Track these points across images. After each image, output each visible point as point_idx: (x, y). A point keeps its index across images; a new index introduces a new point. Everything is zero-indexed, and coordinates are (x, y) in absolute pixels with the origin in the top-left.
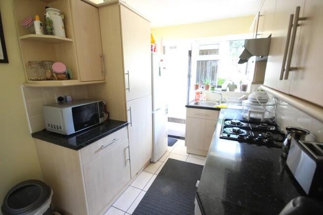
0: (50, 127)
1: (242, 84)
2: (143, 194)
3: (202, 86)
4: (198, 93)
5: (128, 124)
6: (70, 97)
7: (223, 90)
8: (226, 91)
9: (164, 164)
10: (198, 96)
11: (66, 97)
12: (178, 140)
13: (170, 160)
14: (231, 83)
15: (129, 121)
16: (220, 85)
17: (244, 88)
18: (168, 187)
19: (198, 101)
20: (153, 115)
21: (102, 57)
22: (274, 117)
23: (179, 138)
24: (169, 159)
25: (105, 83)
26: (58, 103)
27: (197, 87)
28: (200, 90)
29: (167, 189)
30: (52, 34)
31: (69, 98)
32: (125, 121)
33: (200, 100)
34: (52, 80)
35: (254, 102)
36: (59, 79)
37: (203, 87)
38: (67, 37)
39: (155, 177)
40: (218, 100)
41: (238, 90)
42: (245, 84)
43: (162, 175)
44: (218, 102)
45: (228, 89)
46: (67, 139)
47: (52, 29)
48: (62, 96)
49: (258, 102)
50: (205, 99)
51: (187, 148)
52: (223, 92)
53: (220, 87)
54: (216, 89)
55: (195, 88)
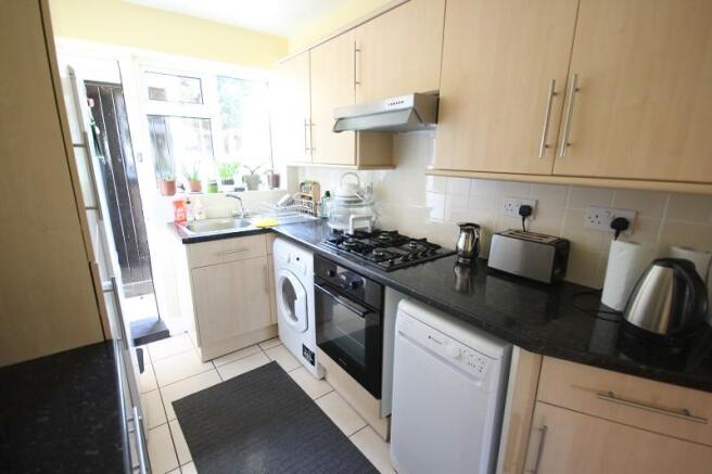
1: (269, 173)
4: (178, 204)
7: (236, 190)
8: (243, 190)
9: (176, 425)
10: (179, 210)
12: (143, 347)
13: (178, 405)
14: (248, 174)
16: (229, 178)
17: (276, 181)
24: (173, 403)
27: (171, 188)
28: (179, 195)
33: (190, 219)
37: (183, 188)
40: (233, 212)
41: (265, 186)
42: (274, 173)
45: (246, 188)
50: (203, 217)
51: (202, 352)
52: (238, 194)
53: (231, 182)
54: (221, 187)
55: (165, 190)
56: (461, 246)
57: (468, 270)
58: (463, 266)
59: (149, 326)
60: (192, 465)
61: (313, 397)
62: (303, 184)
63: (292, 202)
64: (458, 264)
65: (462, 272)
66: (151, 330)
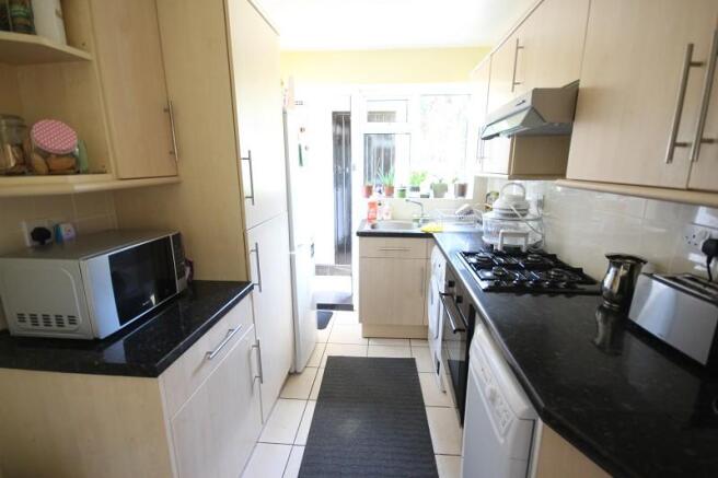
0: (28, 324)
1: (457, 183)
2: (299, 453)
3: (378, 189)
4: (372, 205)
5: (252, 288)
6: (69, 227)
7: (422, 196)
8: (428, 197)
9: (322, 371)
10: (372, 210)
11: (57, 228)
12: (334, 312)
13: (331, 360)
14: (437, 182)
15: (254, 280)
16: (416, 185)
17: (462, 190)
18: (350, 421)
19: (374, 222)
20: (292, 260)
21: (169, 111)
22: (540, 242)
23: (333, 307)
24: (329, 357)
25: (178, 183)
26: (36, 248)
27: (369, 191)
28: (375, 197)
29: (350, 427)
30: (30, 30)
31: (66, 231)
32: (245, 280)
33: (379, 218)
34: (23, 174)
35: (507, 215)
36: (51, 172)
37: (380, 192)
38: (70, 42)
39: (312, 406)
40: (415, 216)
41: (451, 195)
42: (462, 182)
43: (325, 398)
44: (417, 220)
45: (432, 195)
46: (101, 350)
47: (30, 16)
48: (45, 224)
49: (515, 215)
50: (389, 217)
51: (363, 327)
52: (423, 200)
53: (416, 189)
54: (409, 194)
55: (364, 193)
56: (607, 283)
57: (611, 319)
58: (606, 312)
59: (344, 297)
60: (315, 403)
61: (426, 402)
62: (488, 195)
63: (470, 212)
64: (601, 308)
65: (605, 320)
66: (345, 301)
